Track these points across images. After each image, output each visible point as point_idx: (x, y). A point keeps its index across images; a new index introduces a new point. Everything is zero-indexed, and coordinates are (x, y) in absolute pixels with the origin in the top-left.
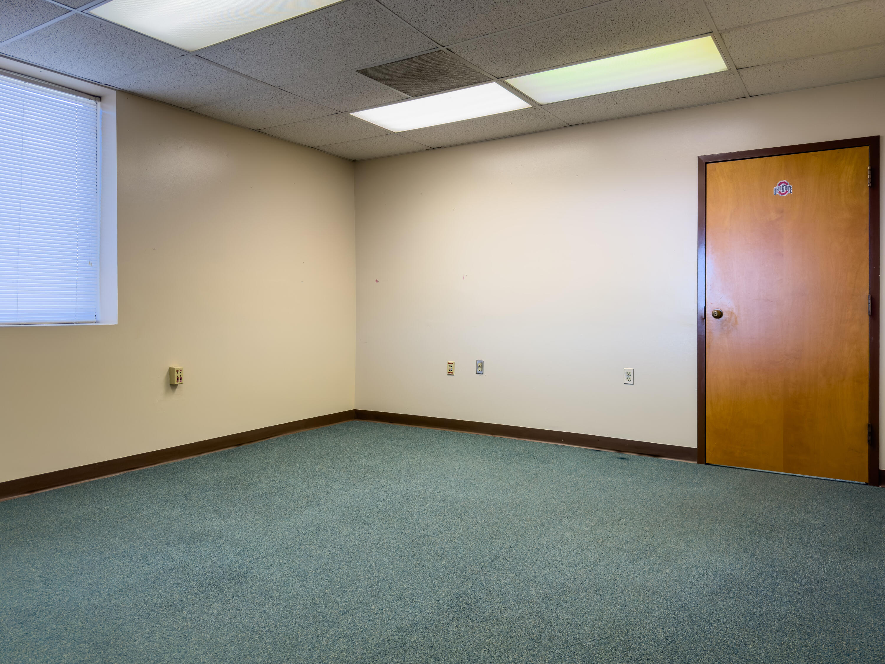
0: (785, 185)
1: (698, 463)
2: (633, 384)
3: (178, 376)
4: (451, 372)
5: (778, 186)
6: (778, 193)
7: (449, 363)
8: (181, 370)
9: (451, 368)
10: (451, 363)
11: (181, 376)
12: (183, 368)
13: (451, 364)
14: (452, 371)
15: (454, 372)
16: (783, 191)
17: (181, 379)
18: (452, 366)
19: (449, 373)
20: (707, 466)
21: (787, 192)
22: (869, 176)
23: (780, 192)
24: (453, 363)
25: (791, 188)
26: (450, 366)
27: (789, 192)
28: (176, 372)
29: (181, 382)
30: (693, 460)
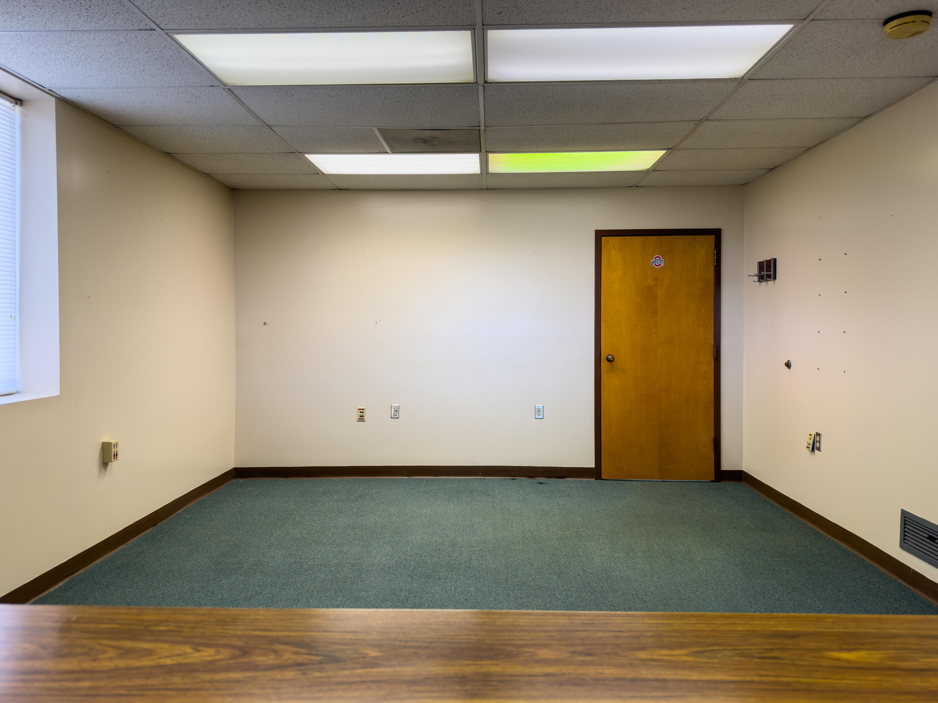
0: (659, 259)
1: (595, 480)
2: (543, 418)
3: (114, 452)
4: (361, 419)
5: (654, 259)
6: (654, 265)
7: (360, 409)
8: (117, 444)
9: (362, 414)
10: (362, 409)
11: (117, 451)
12: (118, 442)
13: (362, 411)
14: (363, 417)
15: (366, 418)
16: (658, 264)
17: (117, 455)
18: (363, 412)
19: (360, 419)
20: (604, 481)
21: (660, 264)
22: (715, 257)
23: (655, 264)
24: (364, 409)
25: (663, 262)
26: (361, 412)
27: (661, 265)
28: (113, 447)
29: (117, 458)
30: (592, 477)
